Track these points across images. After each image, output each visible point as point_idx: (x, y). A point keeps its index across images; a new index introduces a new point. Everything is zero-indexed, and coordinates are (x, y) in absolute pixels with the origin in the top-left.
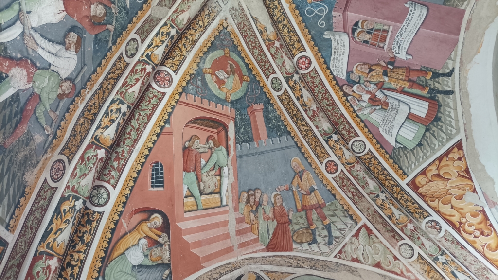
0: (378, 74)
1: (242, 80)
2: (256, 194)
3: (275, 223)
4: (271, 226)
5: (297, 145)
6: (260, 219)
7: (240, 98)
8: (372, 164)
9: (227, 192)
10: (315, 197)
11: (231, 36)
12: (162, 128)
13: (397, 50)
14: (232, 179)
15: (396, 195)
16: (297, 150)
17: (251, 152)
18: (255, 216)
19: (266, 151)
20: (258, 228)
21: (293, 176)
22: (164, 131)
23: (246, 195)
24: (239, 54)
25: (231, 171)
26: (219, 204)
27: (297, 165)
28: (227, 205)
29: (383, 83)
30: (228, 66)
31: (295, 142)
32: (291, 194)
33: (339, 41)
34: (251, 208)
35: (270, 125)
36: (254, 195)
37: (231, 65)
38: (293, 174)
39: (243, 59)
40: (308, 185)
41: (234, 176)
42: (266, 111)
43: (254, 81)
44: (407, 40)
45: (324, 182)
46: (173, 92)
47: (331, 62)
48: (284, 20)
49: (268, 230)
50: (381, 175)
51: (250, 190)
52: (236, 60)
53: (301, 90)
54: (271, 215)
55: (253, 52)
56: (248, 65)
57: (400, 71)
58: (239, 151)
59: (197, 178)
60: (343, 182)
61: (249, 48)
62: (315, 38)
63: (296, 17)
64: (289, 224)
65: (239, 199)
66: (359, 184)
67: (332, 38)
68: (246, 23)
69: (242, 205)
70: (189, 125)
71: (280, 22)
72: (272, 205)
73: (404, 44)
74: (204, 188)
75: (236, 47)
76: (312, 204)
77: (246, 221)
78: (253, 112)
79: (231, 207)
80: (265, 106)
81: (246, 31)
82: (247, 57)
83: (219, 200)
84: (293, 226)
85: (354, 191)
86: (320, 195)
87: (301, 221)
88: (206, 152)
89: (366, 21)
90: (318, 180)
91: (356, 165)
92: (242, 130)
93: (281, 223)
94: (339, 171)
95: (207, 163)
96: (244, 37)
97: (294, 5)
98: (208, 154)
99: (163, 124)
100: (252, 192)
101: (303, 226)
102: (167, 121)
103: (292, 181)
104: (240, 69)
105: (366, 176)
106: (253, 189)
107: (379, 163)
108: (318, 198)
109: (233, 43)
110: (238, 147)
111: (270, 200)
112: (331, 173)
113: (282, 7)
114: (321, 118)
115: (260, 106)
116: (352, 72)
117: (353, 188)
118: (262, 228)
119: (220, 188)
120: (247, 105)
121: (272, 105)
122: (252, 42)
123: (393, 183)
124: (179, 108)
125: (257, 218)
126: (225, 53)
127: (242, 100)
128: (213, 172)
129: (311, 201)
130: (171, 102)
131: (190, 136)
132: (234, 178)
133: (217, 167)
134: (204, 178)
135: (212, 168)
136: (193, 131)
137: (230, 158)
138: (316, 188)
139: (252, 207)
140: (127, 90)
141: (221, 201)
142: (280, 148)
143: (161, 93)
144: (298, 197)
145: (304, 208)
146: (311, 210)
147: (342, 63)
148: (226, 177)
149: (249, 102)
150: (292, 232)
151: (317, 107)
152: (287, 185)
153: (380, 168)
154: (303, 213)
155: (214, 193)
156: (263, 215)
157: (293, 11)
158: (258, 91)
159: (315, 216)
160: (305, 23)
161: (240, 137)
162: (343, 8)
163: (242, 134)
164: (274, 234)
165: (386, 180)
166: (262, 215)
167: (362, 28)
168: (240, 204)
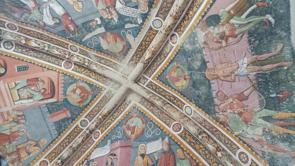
1: (79, 102)
2: (23, 120)
3: (9, 134)
4: (7, 132)
5: (54, 141)
6: (10, 124)
7: (70, 103)
9: (21, 103)
10: (25, 156)
11: (99, 94)
12: (45, 67)
14: (28, 105)
16: (51, 141)
17: (44, 113)
18: (12, 121)
19: (47, 122)
20: (6, 124)
21: (36, 141)
22: (44, 68)
23: (21, 114)
24: (92, 100)
25: (32, 104)
26: (14, 100)
27: (42, 142)
28: (14, 104)
30: (84, 94)
31: (55, 139)
32: (26, 141)
33: (107, 149)
34: (15, 118)
35: (61, 123)
36: (22, 119)
37: (85, 96)
38: (37, 141)
39: (90, 102)
40: (32, 151)
41: (30, 106)
42: (68, 119)
43: (81, 110)
45: (34, 160)
46: (63, 70)
47: (97, 149)
48: (114, 119)
49: (5, 130)
51: (24, 116)
52: (88, 98)
53: (82, 136)
54: (13, 130)
55: (96, 107)
56: (89, 105)
58: (42, 106)
59: (25, 87)
61: (97, 104)
62: (107, 136)
63: (116, 124)
64: (9, 142)
65: (19, 111)
67: (108, 145)
68: (107, 100)
69: (16, 113)
70: (49, 79)
71: (113, 117)
72: (18, 130)
74: (20, 91)
75: (95, 97)
76: (21, 155)
77: (8, 117)
78: (65, 111)
79: (14, 107)
80: (70, 118)
81: (104, 101)
82: (93, 104)
83: (16, 100)
84: (8, 144)
86: (26, 159)
87: (11, 149)
88: (38, 89)
89: (117, 160)
90: (35, 157)
92: (54, 106)
93: (9, 137)
95: (33, 90)
96: (101, 100)
97: (120, 121)
98: (37, 90)
99: (47, 68)
100: (23, 117)
101: (8, 151)
102: (48, 69)
103: (33, 140)
104: (85, 101)
106: (25, 118)
108: (25, 158)
109: (96, 95)
110: (44, 105)
111: (21, 128)
112: (40, 164)
113: (119, 116)
114: (69, 151)
115: (69, 115)
116: (93, 162)
118: (6, 126)
119: (22, 99)
120: (68, 107)
121: (72, 122)
122: (100, 105)
124: (56, 73)
125: (11, 122)
126: (90, 92)
127: (69, 104)
128: (29, 94)
129: (23, 154)
130: (58, 69)
131: (44, 80)
133: (32, 96)
134: (25, 90)
135: (31, 94)
136: (46, 81)
137: (38, 102)
138: (31, 156)
139: (16, 119)
140: (55, 49)
141: (16, 101)
142: (50, 130)
143: (61, 65)
144: (24, 145)
145: (18, 150)
146: (18, 154)
147: (97, 154)
148: (28, 101)
149: (69, 108)
150: (4, 144)
151: (74, 147)
152: (30, 138)
154: (15, 150)
155: (19, 97)
156: (12, 126)
157: (118, 121)
158: (77, 113)
159: (14, 157)
160: (114, 129)
161: (50, 106)
162: (121, 145)
163: (52, 107)
164: (3, 134)
166: (12, 125)
167: (113, 159)
168: (16, 112)
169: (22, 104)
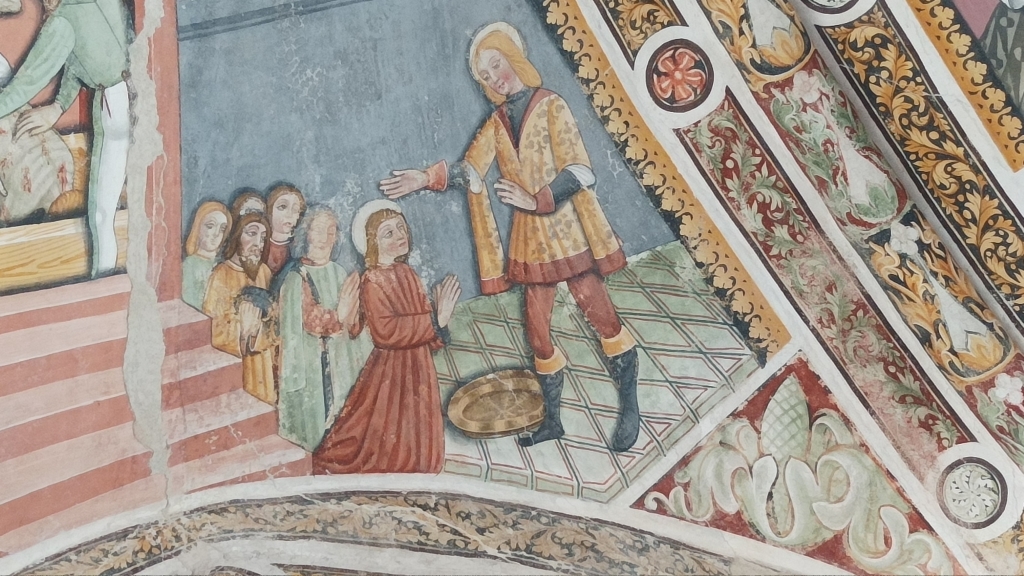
2: (277, 214)
3: (365, 345)
4: (344, 361)
6: (287, 331)
8: (884, 74)
9: (122, 206)
10: (575, 226)
14: (152, 144)
15: (972, 233)
17: (258, 5)
18: (264, 314)
20: (276, 369)
21: (475, 121)
25: (147, 106)
26: (79, 267)
32: (455, 207)
34: (243, 280)
36: (265, 217)
38: (477, 109)
41: (161, 128)
45: (630, 153)
49: (327, 380)
50: (921, 129)
51: (244, 192)
54: (346, 310)
60: (726, 155)
64: (434, 352)
65: (185, 239)
66: (803, 168)
69: (199, 267)
72: (352, 264)
76: (560, 256)
79: (141, 278)
83: (81, 247)
84: (451, 362)
85: (776, 200)
86: (601, 216)
87: (495, 335)
88: (10, 14)
90: (604, 142)
91: (800, 78)
93: (395, 347)
94: (716, 97)
95: (15, 71)
98: (26, 26)
100: (254, 204)
101: (501, 361)
105: (840, 136)
106: (263, 186)
107: (920, 70)
108: (590, 229)
112: (671, 105)
117: (774, 186)
118: (295, 369)
119: (85, 191)
123: (968, 175)
125: (272, 324)
128: (49, 116)
132: (158, 137)
133: (70, 89)
134: (3, 147)
135: (47, 95)
138: (584, 177)
139: (251, 273)
141: (91, 252)
144: (489, 224)
145: (516, 278)
146: (552, 284)
148: (117, 136)
153: (918, 97)
154: (509, 301)
155: (56, 218)
156: (307, 312)
164: (356, 396)
165: (941, 156)
166: (299, 311)
168: (189, 260)
169: (130, 202)
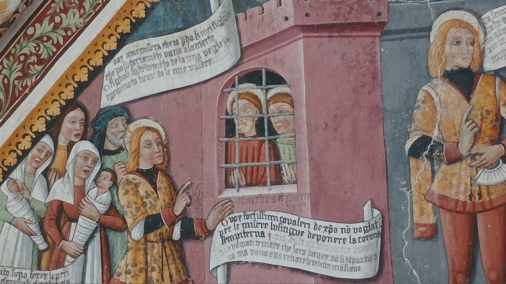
0: (144, 205)
13: (233, 232)
29: (123, 228)
33: (210, 44)
44: (269, 250)
47: (142, 43)
57: (172, 267)
67: (213, 18)
73: (255, 248)
116: (130, 121)
147: (150, 77)
167: (268, 101)
